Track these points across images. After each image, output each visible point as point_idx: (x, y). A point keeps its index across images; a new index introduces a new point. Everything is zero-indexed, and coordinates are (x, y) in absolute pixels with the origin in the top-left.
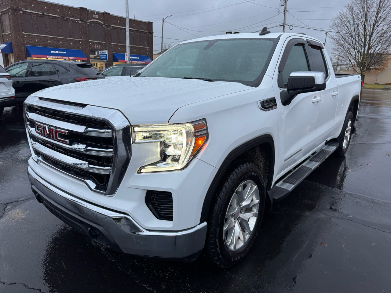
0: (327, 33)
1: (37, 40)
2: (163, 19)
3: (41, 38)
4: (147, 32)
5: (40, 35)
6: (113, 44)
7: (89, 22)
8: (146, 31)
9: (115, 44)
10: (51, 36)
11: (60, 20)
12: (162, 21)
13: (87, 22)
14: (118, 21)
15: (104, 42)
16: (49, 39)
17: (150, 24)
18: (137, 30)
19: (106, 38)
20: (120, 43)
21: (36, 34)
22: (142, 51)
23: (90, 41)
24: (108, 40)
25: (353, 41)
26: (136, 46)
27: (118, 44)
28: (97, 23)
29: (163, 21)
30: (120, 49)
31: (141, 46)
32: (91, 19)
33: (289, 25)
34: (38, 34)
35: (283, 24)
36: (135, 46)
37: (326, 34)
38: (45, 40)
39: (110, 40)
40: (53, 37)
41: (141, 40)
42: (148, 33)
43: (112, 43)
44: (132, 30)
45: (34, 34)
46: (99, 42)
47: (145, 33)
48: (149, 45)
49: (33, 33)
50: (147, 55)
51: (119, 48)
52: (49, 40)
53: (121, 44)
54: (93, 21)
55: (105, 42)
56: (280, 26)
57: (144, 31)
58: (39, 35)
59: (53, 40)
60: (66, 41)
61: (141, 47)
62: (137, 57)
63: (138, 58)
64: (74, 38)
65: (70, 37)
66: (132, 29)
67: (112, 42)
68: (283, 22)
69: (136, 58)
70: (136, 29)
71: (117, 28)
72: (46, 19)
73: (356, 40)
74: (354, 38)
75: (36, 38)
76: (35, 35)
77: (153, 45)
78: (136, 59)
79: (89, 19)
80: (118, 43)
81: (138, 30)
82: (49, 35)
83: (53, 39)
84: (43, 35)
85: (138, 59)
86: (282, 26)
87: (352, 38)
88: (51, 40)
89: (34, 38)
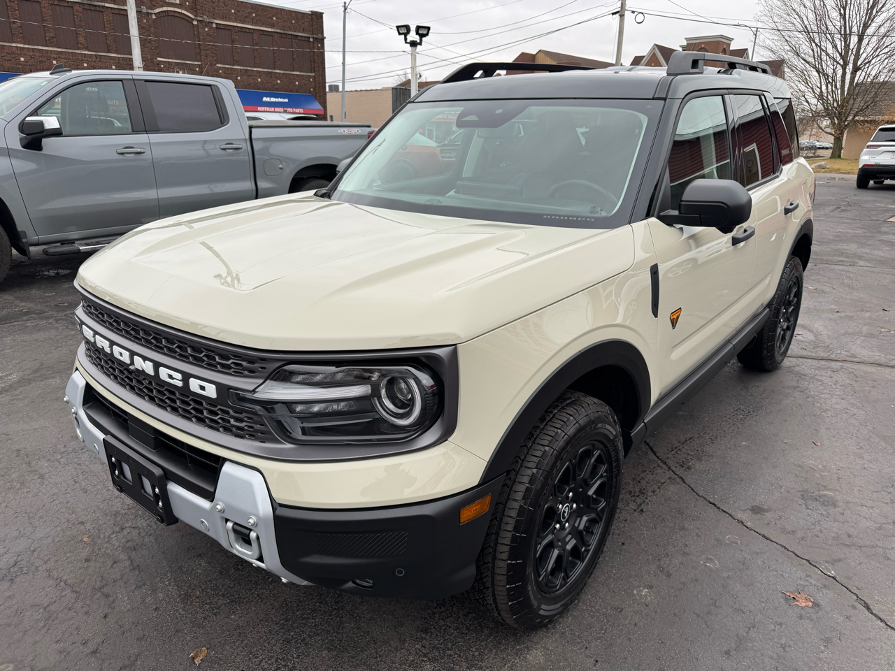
0: (758, 33)
1: (22, 59)
2: (345, 3)
3: (34, 55)
4: (309, 38)
5: (30, 47)
6: (220, 68)
7: (155, 14)
8: (306, 35)
9: (227, 66)
10: (60, 50)
11: (81, 10)
12: (343, 9)
13: (151, 14)
14: (233, 11)
15: (198, 61)
16: (54, 56)
17: (317, 18)
18: (282, 32)
19: (203, 53)
20: (238, 65)
21: (20, 43)
22: (297, 83)
23: (159, 59)
24: (207, 57)
25: (815, 50)
26: (282, 72)
27: (235, 67)
28: (177, 15)
29: (345, 9)
30: (239, 78)
31: (293, 71)
32: (162, 6)
33: (633, 12)
34: (25, 44)
35: (619, 9)
36: (278, 71)
37: (756, 35)
38: (45, 59)
39: (213, 57)
40: (63, 50)
41: (295, 56)
42: (311, 40)
43: (219, 65)
44: (269, 32)
45: (14, 45)
46: (182, 62)
47: (303, 39)
48: (316, 69)
49: (13, 42)
50: (310, 92)
51: (237, 76)
52: (55, 59)
53: (242, 68)
54: (167, 11)
55: (199, 63)
56: (613, 14)
57: (300, 34)
58: (27, 46)
59: (66, 59)
60: (100, 61)
61: (293, 73)
62: (284, 98)
63: (286, 100)
64: (118, 54)
65: (109, 51)
66: (270, 30)
67: (218, 63)
68: (619, 4)
69: (280, 100)
70: (278, 31)
71: (230, 28)
72: (44, 8)
73: (821, 49)
74: (817, 45)
75: (21, 54)
76: (17, 47)
77: (325, 68)
78: (281, 102)
79: (155, 7)
80: (234, 65)
81: (285, 32)
82: (55, 47)
83: (64, 56)
84: (38, 45)
85: (285, 102)
86: (617, 15)
87: (813, 44)
88: (60, 58)
89: (14, 53)
